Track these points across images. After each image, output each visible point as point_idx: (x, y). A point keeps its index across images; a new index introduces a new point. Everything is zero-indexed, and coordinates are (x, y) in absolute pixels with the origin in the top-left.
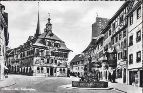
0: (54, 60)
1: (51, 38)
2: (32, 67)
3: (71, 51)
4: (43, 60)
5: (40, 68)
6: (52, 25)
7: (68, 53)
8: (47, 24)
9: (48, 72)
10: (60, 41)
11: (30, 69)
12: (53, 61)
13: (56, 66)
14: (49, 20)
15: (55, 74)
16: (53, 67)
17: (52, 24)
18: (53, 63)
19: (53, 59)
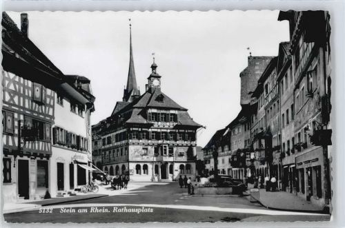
0: (168, 148)
1: (160, 104)
2: (126, 164)
3: (202, 126)
4: (147, 149)
5: (142, 165)
6: (160, 77)
7: (196, 132)
8: (151, 76)
9: (157, 172)
10: (179, 109)
11: (124, 167)
12: (165, 150)
13: (171, 159)
14: (154, 67)
15: (171, 175)
16: (167, 163)
17: (160, 75)
18: (165, 153)
19: (165, 147)
